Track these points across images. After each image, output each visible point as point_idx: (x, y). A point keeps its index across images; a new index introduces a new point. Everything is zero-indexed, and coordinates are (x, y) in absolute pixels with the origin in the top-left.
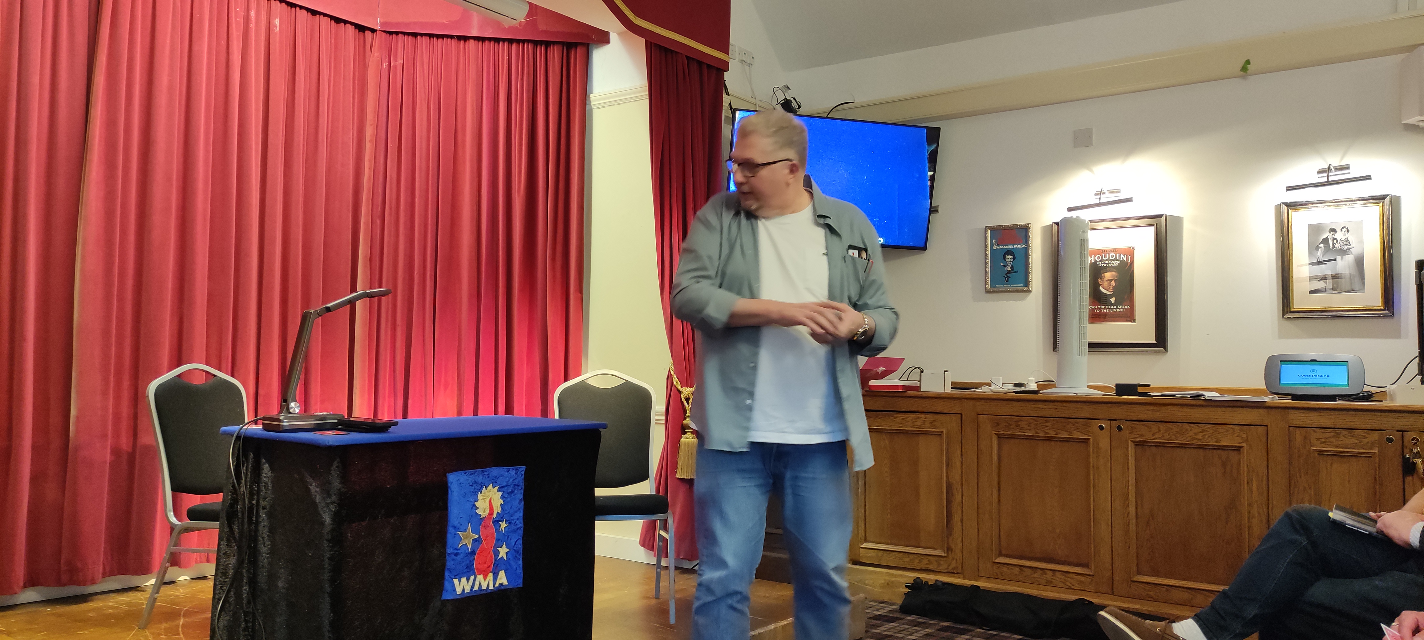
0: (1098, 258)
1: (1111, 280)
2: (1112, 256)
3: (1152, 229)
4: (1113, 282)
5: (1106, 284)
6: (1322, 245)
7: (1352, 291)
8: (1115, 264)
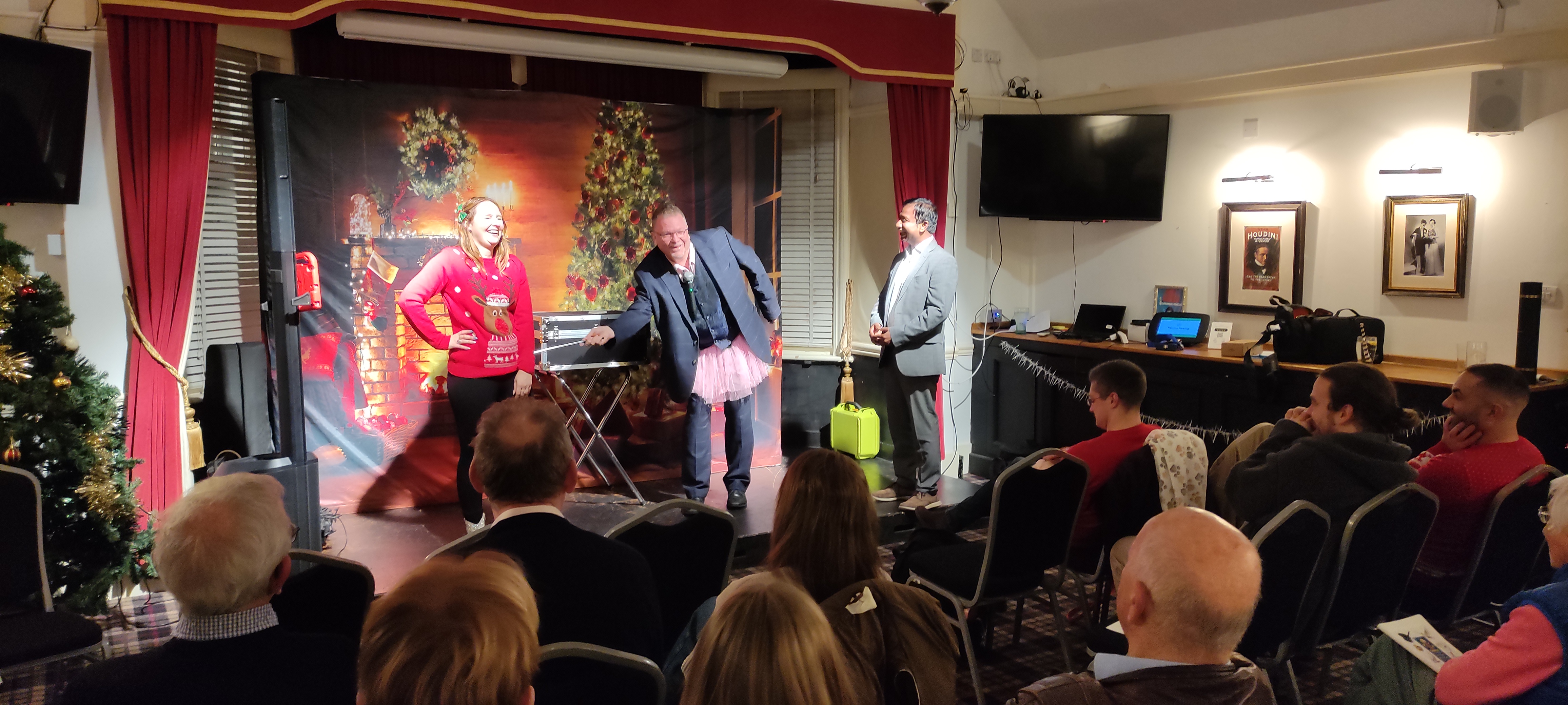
0: (1255, 235)
1: (1263, 254)
2: (1265, 234)
3: (1294, 213)
4: (1265, 256)
5: (1260, 257)
6: (1415, 234)
7: (1435, 274)
8: (1267, 240)
